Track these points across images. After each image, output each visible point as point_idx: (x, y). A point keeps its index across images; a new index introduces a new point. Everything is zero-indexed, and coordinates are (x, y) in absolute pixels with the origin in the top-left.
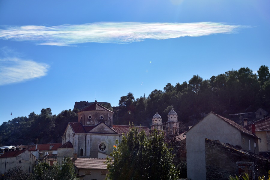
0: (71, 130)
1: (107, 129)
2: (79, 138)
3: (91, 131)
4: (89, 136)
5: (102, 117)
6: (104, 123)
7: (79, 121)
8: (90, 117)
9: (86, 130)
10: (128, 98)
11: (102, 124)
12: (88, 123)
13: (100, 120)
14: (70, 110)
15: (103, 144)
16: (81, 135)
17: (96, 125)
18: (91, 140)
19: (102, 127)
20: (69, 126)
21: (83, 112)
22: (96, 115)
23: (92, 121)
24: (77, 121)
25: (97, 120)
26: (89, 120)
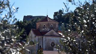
0: (33, 34)
1: (55, 33)
2: (38, 39)
3: (45, 35)
4: (45, 37)
5: (52, 26)
6: (53, 29)
7: (37, 28)
8: (44, 26)
9: (43, 34)
10: (59, 13)
11: (52, 30)
12: (43, 29)
13: (51, 28)
14: (21, 21)
15: (53, 43)
16: (40, 37)
17: (48, 30)
18: (46, 40)
19: (52, 32)
20: (31, 32)
21: (40, 22)
22: (48, 25)
23: (46, 29)
24: (36, 28)
25: (49, 28)
26: (44, 28)
